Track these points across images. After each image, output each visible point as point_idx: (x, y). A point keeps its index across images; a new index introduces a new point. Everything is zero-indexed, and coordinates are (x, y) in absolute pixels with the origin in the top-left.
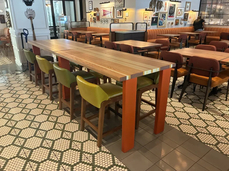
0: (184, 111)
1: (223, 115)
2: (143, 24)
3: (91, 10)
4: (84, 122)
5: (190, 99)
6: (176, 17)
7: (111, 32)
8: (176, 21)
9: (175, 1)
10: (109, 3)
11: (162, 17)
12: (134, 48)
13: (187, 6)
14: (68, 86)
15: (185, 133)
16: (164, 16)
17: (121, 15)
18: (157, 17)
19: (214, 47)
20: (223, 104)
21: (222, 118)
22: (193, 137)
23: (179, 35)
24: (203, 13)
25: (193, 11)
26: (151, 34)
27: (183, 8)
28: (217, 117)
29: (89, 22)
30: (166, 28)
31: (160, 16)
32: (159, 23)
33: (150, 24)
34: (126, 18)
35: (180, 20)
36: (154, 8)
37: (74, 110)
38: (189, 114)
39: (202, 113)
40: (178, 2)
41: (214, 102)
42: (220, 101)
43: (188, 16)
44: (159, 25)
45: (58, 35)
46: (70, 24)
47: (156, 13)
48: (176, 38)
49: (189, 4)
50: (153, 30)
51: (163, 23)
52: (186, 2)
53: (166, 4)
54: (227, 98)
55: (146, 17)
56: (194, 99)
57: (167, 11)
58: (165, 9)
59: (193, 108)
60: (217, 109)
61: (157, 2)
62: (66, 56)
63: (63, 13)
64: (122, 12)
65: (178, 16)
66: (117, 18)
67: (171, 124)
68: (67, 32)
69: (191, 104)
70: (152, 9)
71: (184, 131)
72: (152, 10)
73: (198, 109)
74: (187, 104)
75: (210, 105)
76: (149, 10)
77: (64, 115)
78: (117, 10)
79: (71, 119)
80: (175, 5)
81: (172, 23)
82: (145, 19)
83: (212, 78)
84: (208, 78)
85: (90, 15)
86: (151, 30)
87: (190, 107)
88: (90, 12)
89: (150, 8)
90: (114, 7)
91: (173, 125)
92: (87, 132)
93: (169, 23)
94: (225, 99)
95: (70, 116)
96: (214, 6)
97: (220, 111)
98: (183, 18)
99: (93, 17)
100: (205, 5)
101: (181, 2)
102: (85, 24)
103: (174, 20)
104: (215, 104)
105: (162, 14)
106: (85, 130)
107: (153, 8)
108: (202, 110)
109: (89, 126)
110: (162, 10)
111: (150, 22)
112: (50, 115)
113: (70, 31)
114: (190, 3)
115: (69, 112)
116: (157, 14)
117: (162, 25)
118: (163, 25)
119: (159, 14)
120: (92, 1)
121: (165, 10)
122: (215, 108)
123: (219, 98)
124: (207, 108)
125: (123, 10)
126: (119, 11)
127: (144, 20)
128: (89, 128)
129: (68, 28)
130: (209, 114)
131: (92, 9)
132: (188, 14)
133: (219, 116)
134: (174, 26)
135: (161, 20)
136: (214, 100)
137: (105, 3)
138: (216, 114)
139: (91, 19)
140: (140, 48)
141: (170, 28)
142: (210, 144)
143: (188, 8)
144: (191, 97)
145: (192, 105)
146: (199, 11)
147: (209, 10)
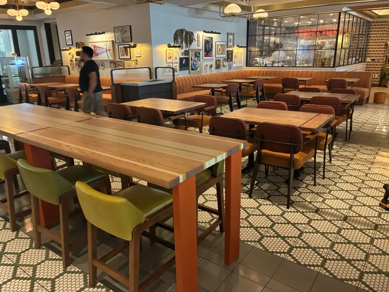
0: (261, 214)
1: (317, 211)
2: (167, 70)
3: (70, 46)
4: (94, 269)
5: (265, 191)
6: (216, 57)
7: (114, 84)
8: (216, 62)
9: (212, 32)
10: (103, 35)
11: (195, 57)
12: (162, 113)
13: (229, 39)
14: (54, 201)
15: (273, 252)
16: (197, 55)
17: (127, 56)
18: (187, 56)
19: (284, 103)
20: (313, 192)
21: (317, 216)
22: (286, 258)
23: (226, 85)
24: (253, 49)
25: (238, 46)
26: (181, 84)
27: (225, 43)
28: (311, 215)
29: (68, 67)
30: (203, 74)
31: (191, 55)
32: (192, 66)
33: (178, 68)
34: (136, 60)
35: (221, 61)
36: (182, 42)
37: (70, 245)
38: (270, 217)
39: (288, 212)
40: (216, 33)
41: (299, 191)
42: (306, 187)
43: (232, 54)
44: (192, 69)
45: (7, 93)
46: (30, 70)
47: (185, 51)
48: (221, 89)
49: (232, 36)
50: (184, 77)
51: (197, 66)
52: (227, 33)
53: (198, 37)
54: (315, 182)
55: (171, 57)
56: (271, 190)
57: (201, 47)
58: (198, 44)
59: (273, 205)
60: (306, 201)
61: (184, 34)
62: (45, 143)
63: (13, 52)
64: (128, 49)
65: (218, 54)
66: (120, 60)
67: (248, 241)
68: (26, 86)
69: (268, 199)
70: (178, 45)
71: (270, 250)
72: (179, 47)
73: (280, 206)
74: (263, 200)
75: (295, 195)
76: (174, 47)
77: (47, 258)
78: (120, 46)
79: (66, 266)
80: (212, 38)
81: (211, 66)
82: (169, 61)
83: (295, 155)
84: (289, 155)
85: (70, 54)
86: (180, 78)
87: (268, 204)
88: (69, 50)
89: (175, 43)
90: (113, 41)
91: (251, 241)
92: (102, 288)
93: (207, 65)
94: (313, 183)
95: (61, 260)
96: (266, 38)
97: (312, 204)
98: (226, 58)
99: (76, 59)
100: (254, 37)
101: (220, 33)
102: (60, 71)
103: (213, 61)
104: (301, 193)
105: (194, 52)
106: (99, 284)
107: (179, 42)
108: (286, 206)
109: (104, 273)
110: (194, 46)
111: (178, 65)
112: (16, 265)
113: (32, 85)
114: (233, 34)
115: (58, 252)
116: (187, 53)
117: (196, 69)
118: (199, 69)
119: (190, 52)
120: (71, 31)
121: (198, 46)
122: (303, 201)
123: (304, 182)
124: (293, 202)
125: (130, 47)
126: (124, 47)
127: (167, 63)
128: (106, 278)
129: (26, 79)
130: (298, 211)
131: (72, 44)
132: (232, 51)
133: (313, 212)
134: (214, 71)
135: (194, 61)
136: (298, 188)
137: (96, 34)
138: (307, 211)
139: (71, 61)
140: (172, 112)
141: (208, 73)
142: (314, 266)
143: (230, 42)
144: (265, 186)
145: (270, 201)
146: (247, 47)
147: (261, 44)
